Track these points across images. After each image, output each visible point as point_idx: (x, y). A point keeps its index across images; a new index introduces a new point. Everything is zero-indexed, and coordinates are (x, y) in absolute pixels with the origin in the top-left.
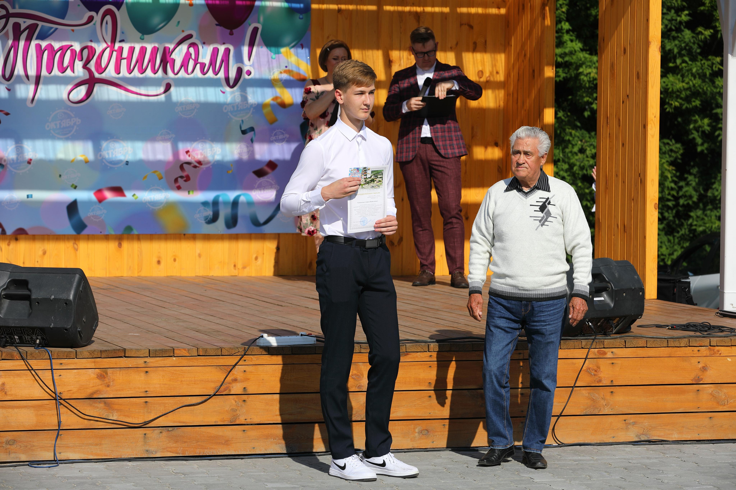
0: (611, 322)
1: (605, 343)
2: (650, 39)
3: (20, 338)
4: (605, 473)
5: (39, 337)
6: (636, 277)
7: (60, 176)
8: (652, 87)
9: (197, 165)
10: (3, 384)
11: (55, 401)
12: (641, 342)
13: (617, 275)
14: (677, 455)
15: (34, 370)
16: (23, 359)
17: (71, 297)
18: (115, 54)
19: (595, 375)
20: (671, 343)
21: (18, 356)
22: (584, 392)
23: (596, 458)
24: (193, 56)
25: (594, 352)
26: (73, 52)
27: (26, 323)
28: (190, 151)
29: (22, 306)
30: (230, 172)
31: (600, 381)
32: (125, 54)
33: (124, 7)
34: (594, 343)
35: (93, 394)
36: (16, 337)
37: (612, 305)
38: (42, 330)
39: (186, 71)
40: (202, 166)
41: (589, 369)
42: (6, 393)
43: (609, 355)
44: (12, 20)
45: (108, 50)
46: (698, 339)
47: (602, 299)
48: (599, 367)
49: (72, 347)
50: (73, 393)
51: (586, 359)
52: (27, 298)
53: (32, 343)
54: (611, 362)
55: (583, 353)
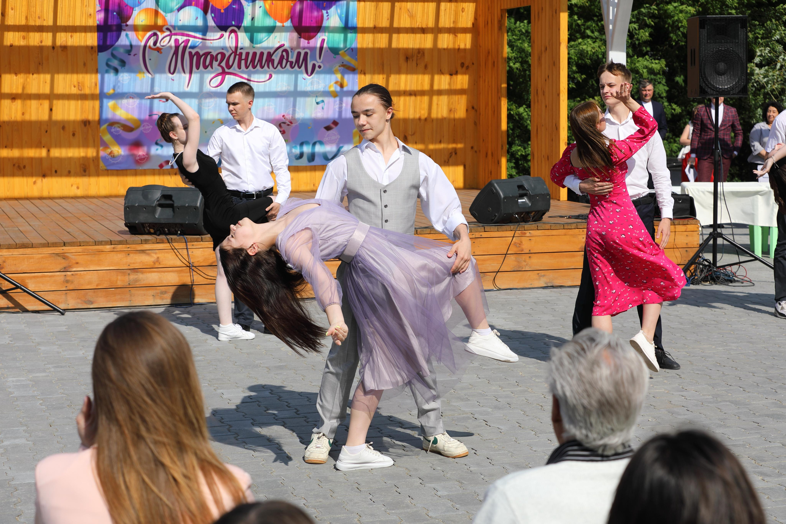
0: (530, 214)
1: (525, 228)
2: (561, 41)
3: (168, 230)
4: (521, 306)
5: (180, 229)
6: (545, 187)
7: (206, 132)
8: (563, 70)
9: (290, 124)
10: (158, 258)
11: (188, 268)
12: (548, 226)
13: (533, 186)
14: (568, 295)
15: (176, 249)
16: (169, 243)
17: (198, 204)
18: (237, 57)
19: (519, 247)
20: (566, 227)
21: (166, 241)
22: (513, 257)
23: (518, 297)
24: (285, 57)
25: (518, 233)
26: (212, 56)
27: (171, 221)
28: (285, 115)
29: (169, 211)
30: (310, 128)
31: (522, 250)
32: (243, 57)
33: (242, 28)
34: (519, 228)
35: (212, 263)
36: (166, 230)
37: (530, 205)
38: (181, 225)
39: (281, 66)
40: (293, 125)
41: (516, 243)
42: (160, 263)
43: (528, 234)
44: (174, 37)
45: (233, 54)
46: (582, 224)
47: (524, 200)
48: (521, 242)
49: (199, 235)
50: (201, 263)
51: (513, 237)
52: (171, 206)
53: (175, 234)
54: (529, 238)
55: (511, 234)
